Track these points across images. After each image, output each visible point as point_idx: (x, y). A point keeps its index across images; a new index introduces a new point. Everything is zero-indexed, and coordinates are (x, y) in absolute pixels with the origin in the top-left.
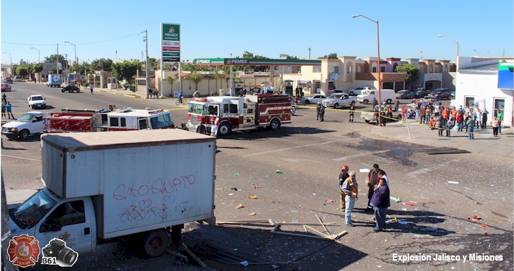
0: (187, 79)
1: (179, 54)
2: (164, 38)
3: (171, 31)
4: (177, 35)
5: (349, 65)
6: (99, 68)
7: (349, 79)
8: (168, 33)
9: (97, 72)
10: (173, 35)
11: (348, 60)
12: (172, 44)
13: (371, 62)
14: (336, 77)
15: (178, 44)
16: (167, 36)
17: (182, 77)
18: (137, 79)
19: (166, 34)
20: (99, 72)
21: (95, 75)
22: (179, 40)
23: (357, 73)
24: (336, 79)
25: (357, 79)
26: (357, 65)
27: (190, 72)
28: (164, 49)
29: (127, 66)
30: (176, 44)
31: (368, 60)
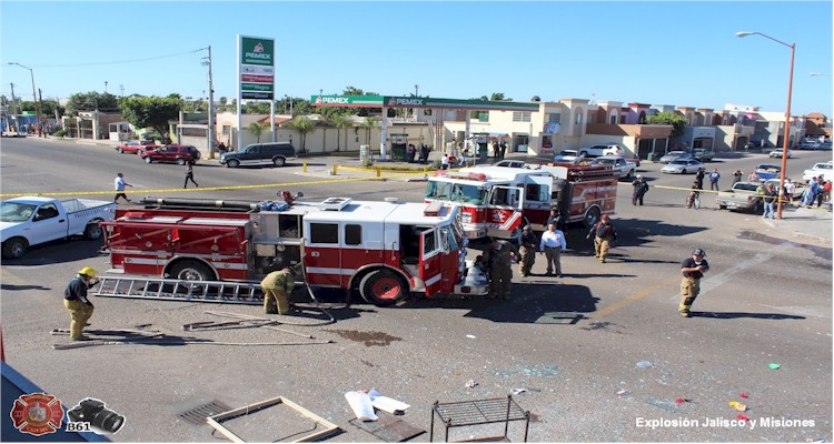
0: (285, 127)
1: (271, 88)
2: (244, 60)
3: (257, 50)
4: (268, 57)
5: (578, 111)
6: (89, 108)
7: (577, 134)
8: (251, 52)
9: (84, 114)
10: (262, 56)
11: (577, 105)
12: (259, 70)
13: (610, 108)
14: (556, 129)
15: (271, 71)
16: (249, 58)
17: (277, 125)
18: (180, 125)
19: (248, 54)
20: (90, 114)
21: (78, 119)
22: (272, 64)
23: (588, 124)
24: (555, 131)
25: (587, 132)
26: (589, 111)
27: (290, 117)
28: (244, 78)
29: (155, 105)
30: (267, 71)
31: (605, 105)
